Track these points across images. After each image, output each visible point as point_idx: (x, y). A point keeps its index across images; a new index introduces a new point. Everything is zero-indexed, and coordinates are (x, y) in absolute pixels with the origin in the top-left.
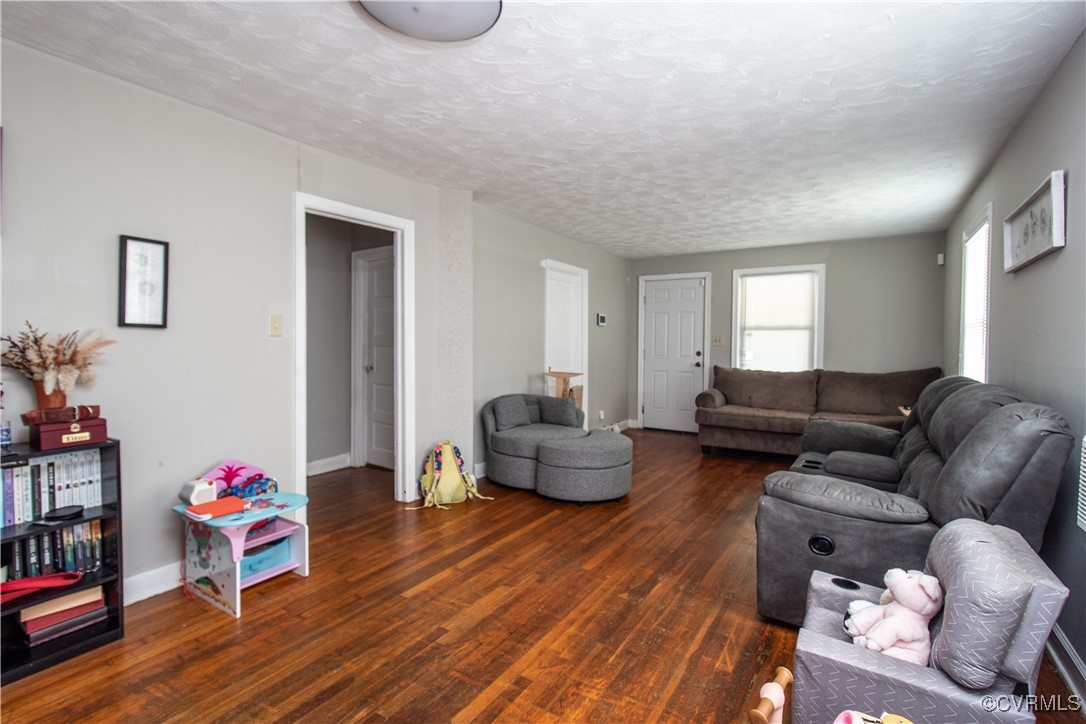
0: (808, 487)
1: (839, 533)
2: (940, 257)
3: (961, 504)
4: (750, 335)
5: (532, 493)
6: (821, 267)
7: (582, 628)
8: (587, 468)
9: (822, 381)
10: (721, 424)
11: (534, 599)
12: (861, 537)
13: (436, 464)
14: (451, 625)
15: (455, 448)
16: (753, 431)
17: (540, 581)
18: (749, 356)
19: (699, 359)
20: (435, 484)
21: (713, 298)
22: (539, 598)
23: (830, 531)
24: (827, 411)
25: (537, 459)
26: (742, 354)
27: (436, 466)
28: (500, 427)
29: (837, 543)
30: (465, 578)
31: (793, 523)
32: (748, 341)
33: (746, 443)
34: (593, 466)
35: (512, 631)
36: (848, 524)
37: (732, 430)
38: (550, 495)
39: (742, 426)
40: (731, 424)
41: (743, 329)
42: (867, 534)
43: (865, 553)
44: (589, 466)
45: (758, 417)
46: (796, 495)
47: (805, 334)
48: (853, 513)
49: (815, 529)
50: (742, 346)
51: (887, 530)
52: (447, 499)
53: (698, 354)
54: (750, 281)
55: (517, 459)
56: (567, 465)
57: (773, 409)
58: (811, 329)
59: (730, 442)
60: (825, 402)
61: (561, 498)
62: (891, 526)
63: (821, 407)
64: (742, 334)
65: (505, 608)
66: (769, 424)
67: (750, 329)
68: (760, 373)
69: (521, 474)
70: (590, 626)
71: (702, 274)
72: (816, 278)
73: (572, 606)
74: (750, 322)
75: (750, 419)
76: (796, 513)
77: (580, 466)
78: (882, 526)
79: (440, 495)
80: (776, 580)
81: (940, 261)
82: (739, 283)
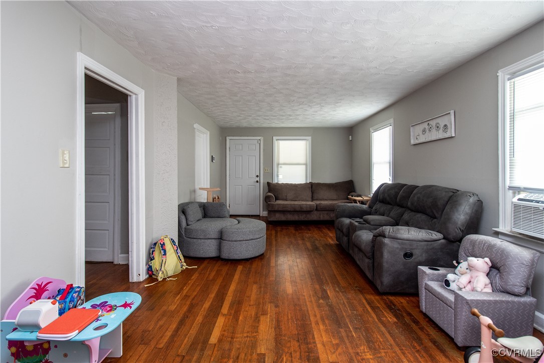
0: (402, 232)
1: (415, 249)
2: (350, 137)
3: (456, 230)
4: (281, 167)
5: (218, 259)
6: (309, 138)
7: (324, 323)
8: (252, 239)
9: (313, 187)
10: (280, 209)
11: (286, 318)
12: (423, 249)
13: (162, 252)
14: (262, 349)
15: (172, 239)
16: (295, 211)
17: (277, 306)
18: (280, 177)
19: (258, 179)
20: (163, 265)
21: (264, 150)
22: (288, 316)
23: (412, 249)
24: (317, 200)
25: (221, 239)
26: (278, 176)
27: (163, 253)
28: (190, 223)
29: (414, 253)
30: (236, 318)
31: (398, 248)
32: (280, 170)
33: (290, 217)
34: (255, 237)
35: (297, 339)
36: (418, 244)
37: (284, 212)
38: (231, 258)
39: (289, 210)
40: (284, 209)
41: (278, 164)
42: (425, 248)
43: (424, 255)
44: (253, 238)
45: (296, 204)
46: (399, 236)
47: (304, 166)
48: (420, 240)
49: (406, 249)
50: (278, 172)
51: (432, 244)
52: (170, 273)
53: (257, 176)
54: (281, 142)
55: (206, 240)
56: (242, 239)
57: (296, 201)
58: (306, 164)
59: (282, 218)
60: (316, 196)
61: (238, 258)
62: (433, 243)
63: (315, 198)
64: (278, 167)
65: (278, 327)
66: (301, 208)
67: (281, 164)
68: (287, 184)
69: (208, 249)
70: (327, 322)
71: (259, 138)
72: (308, 142)
73: (307, 315)
74: (281, 161)
75: (293, 206)
76: (399, 243)
77: (249, 239)
78: (430, 243)
79: (166, 271)
80: (390, 275)
81: (350, 139)
82: (276, 143)
